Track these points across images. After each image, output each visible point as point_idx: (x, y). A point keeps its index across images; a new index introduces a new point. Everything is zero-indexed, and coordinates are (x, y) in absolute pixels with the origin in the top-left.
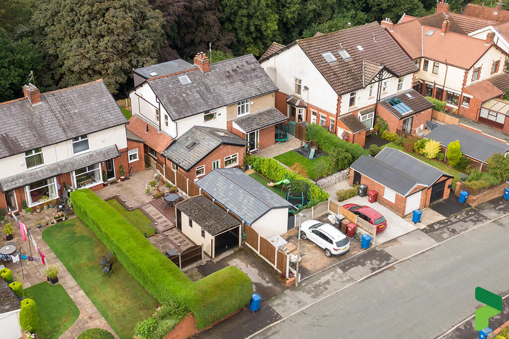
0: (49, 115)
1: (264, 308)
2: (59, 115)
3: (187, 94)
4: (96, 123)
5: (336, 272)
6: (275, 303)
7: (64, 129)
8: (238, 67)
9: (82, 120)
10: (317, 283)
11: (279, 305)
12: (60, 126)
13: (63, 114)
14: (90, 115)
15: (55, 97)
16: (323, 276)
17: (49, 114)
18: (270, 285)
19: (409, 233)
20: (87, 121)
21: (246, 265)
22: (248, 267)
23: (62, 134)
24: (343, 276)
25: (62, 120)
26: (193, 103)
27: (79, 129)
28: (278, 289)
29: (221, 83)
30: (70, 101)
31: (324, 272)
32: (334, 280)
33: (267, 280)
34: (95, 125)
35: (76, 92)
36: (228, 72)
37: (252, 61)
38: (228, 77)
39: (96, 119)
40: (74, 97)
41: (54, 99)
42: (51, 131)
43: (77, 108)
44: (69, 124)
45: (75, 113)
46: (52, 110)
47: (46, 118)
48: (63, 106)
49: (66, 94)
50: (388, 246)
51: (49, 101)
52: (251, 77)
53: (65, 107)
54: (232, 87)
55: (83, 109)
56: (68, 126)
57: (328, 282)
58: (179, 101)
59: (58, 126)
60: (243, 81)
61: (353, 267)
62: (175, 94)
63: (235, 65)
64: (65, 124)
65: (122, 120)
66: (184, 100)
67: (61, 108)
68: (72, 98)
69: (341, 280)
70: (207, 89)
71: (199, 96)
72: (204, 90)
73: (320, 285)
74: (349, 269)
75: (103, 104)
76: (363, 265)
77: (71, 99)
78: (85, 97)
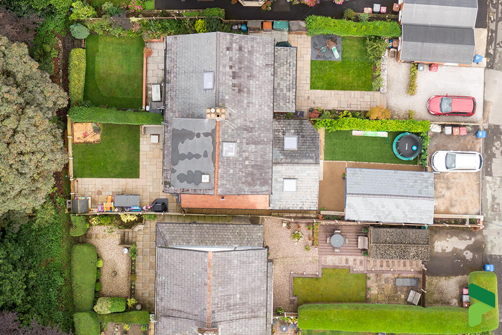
0: (234, 326)
1: (489, 260)
2: (238, 315)
3: (247, 158)
4: (258, 283)
5: (488, 182)
6: (489, 249)
7: (255, 317)
8: (231, 67)
9: (250, 295)
10: (489, 205)
11: (492, 248)
12: (250, 318)
13: (238, 311)
14: (247, 284)
15: (216, 311)
16: (486, 194)
17: (234, 324)
18: (473, 239)
19: (485, 82)
20: (253, 290)
21: (445, 240)
22: (448, 241)
23: (259, 321)
24: (495, 181)
25: (244, 315)
26: (259, 159)
27: (259, 302)
28: (479, 237)
29: (245, 106)
30: (226, 297)
31: (483, 191)
32: (494, 191)
33: (468, 238)
34: (259, 284)
35: (217, 287)
36: (234, 85)
37: (228, 41)
38: (240, 91)
39: (254, 281)
40: (222, 292)
41: (219, 313)
42: (252, 330)
43: (235, 293)
44: (250, 310)
45: (240, 299)
46: (232, 320)
47: (237, 330)
48: (229, 307)
49: (217, 299)
50: (488, 117)
51: (220, 320)
52: (250, 61)
53: (231, 306)
54: (254, 96)
55: (238, 288)
56: (252, 311)
57: (494, 198)
58: (252, 174)
59: (250, 321)
60: (250, 77)
61: (491, 164)
62: (243, 172)
63: (228, 69)
64: (249, 313)
65: (263, 255)
66: (253, 166)
67: (231, 310)
68: (222, 294)
69: (497, 186)
70: (248, 129)
71: (253, 146)
72: (248, 135)
73: (493, 205)
74: (491, 170)
75: (239, 265)
76: (494, 156)
77: (224, 296)
78: (226, 280)
